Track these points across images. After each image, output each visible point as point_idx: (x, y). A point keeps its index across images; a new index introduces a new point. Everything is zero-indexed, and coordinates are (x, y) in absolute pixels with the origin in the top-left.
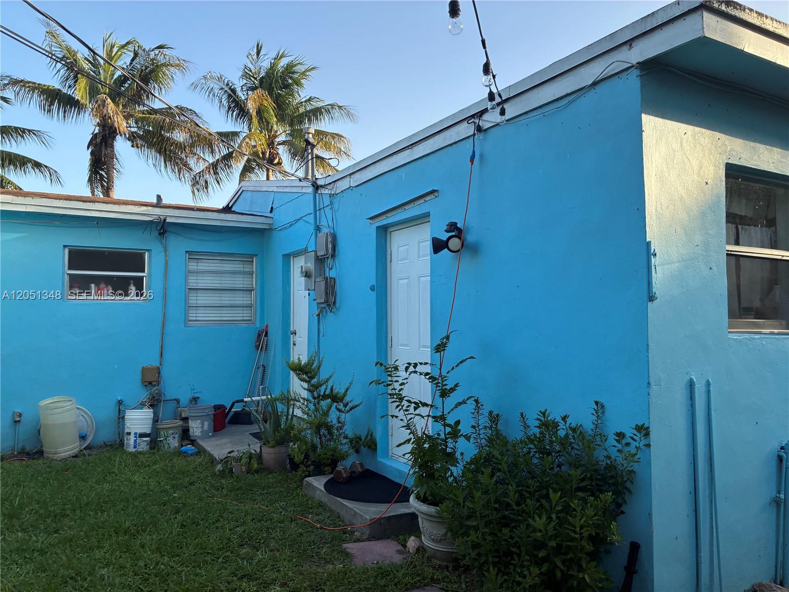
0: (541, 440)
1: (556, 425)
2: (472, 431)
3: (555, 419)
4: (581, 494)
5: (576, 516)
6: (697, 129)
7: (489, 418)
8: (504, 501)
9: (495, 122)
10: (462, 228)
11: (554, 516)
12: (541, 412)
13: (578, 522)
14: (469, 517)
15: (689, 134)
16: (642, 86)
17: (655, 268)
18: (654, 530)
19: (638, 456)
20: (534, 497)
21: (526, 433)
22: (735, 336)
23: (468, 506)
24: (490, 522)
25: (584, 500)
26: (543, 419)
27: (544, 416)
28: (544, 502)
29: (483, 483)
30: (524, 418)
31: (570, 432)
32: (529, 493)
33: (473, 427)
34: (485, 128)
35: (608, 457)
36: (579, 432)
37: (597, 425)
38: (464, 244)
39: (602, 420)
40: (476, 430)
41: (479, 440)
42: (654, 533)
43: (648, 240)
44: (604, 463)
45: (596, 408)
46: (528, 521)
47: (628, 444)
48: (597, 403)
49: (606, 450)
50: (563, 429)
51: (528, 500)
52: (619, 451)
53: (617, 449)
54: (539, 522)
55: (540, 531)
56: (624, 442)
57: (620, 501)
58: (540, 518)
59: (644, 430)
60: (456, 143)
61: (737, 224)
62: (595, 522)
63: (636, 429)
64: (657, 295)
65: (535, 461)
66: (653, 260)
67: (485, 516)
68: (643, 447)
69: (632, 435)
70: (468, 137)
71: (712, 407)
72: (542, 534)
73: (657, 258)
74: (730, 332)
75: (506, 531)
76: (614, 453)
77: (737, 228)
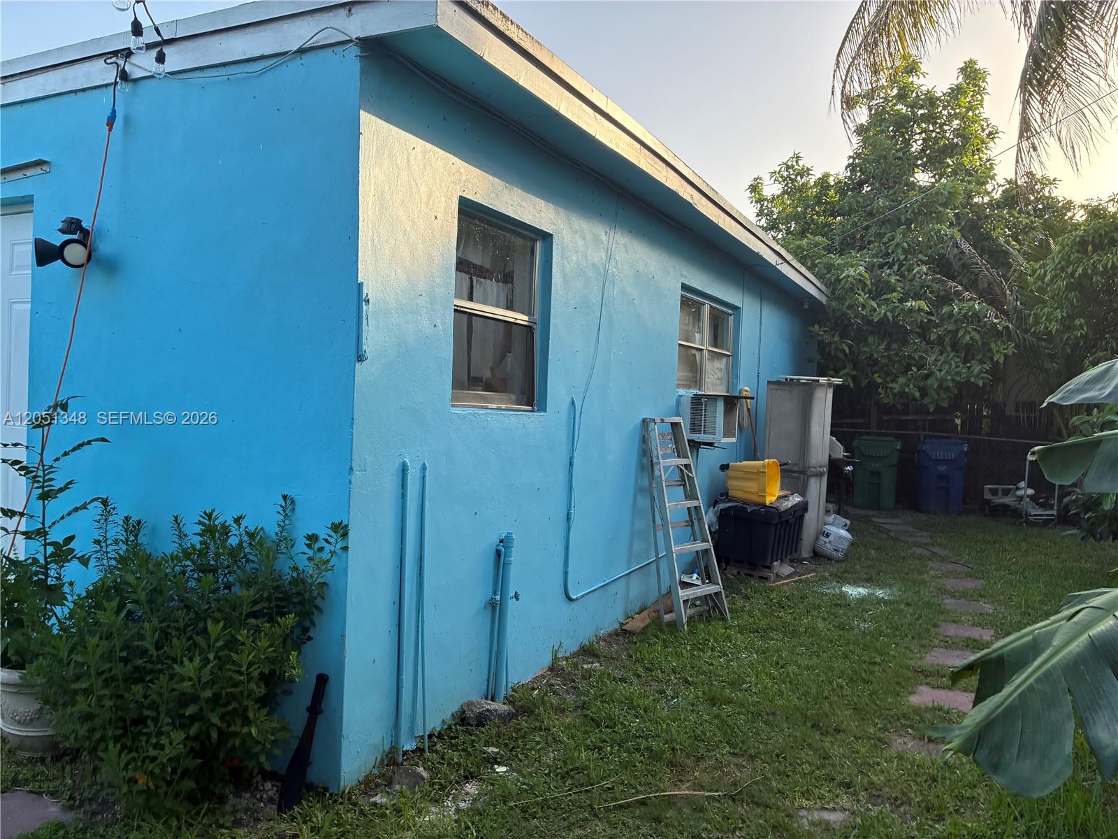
0: (202, 554)
1: (225, 531)
2: (94, 550)
3: (226, 521)
4: (253, 621)
5: (242, 651)
6: (429, 146)
7: (123, 526)
8: (138, 646)
9: (151, 72)
10: (90, 229)
11: (211, 656)
12: (205, 513)
13: (245, 658)
14: (78, 678)
15: (418, 149)
16: (362, 71)
17: (367, 318)
18: (347, 655)
19: (331, 563)
20: (185, 634)
21: (180, 545)
22: (458, 411)
23: (76, 661)
24: (113, 679)
25: (257, 630)
26: (207, 522)
27: (210, 520)
28: (199, 639)
29: (104, 623)
30: (179, 524)
31: (246, 538)
32: (178, 629)
33: (97, 542)
34: (133, 77)
35: (295, 568)
36: (259, 537)
37: (283, 528)
38: (93, 256)
39: (291, 521)
40: (101, 547)
41: (105, 562)
42: (347, 659)
43: (360, 280)
44: (289, 577)
45: (283, 504)
46: (173, 669)
47: (321, 549)
48: (285, 497)
49: (292, 558)
50: (236, 535)
51: (175, 640)
52: (310, 559)
53: (307, 556)
54: (189, 668)
55: (190, 679)
56: (317, 546)
57: (307, 624)
58: (191, 660)
59: (341, 530)
60: (84, 90)
61: (471, 274)
62: (269, 655)
63: (331, 528)
64: (368, 354)
65: (192, 584)
66: (365, 307)
67: (102, 673)
68: (339, 551)
69: (327, 537)
70: (106, 86)
71: (427, 497)
72: (191, 683)
73: (370, 306)
74: (453, 406)
75: (138, 689)
76: (302, 562)
77: (471, 280)
